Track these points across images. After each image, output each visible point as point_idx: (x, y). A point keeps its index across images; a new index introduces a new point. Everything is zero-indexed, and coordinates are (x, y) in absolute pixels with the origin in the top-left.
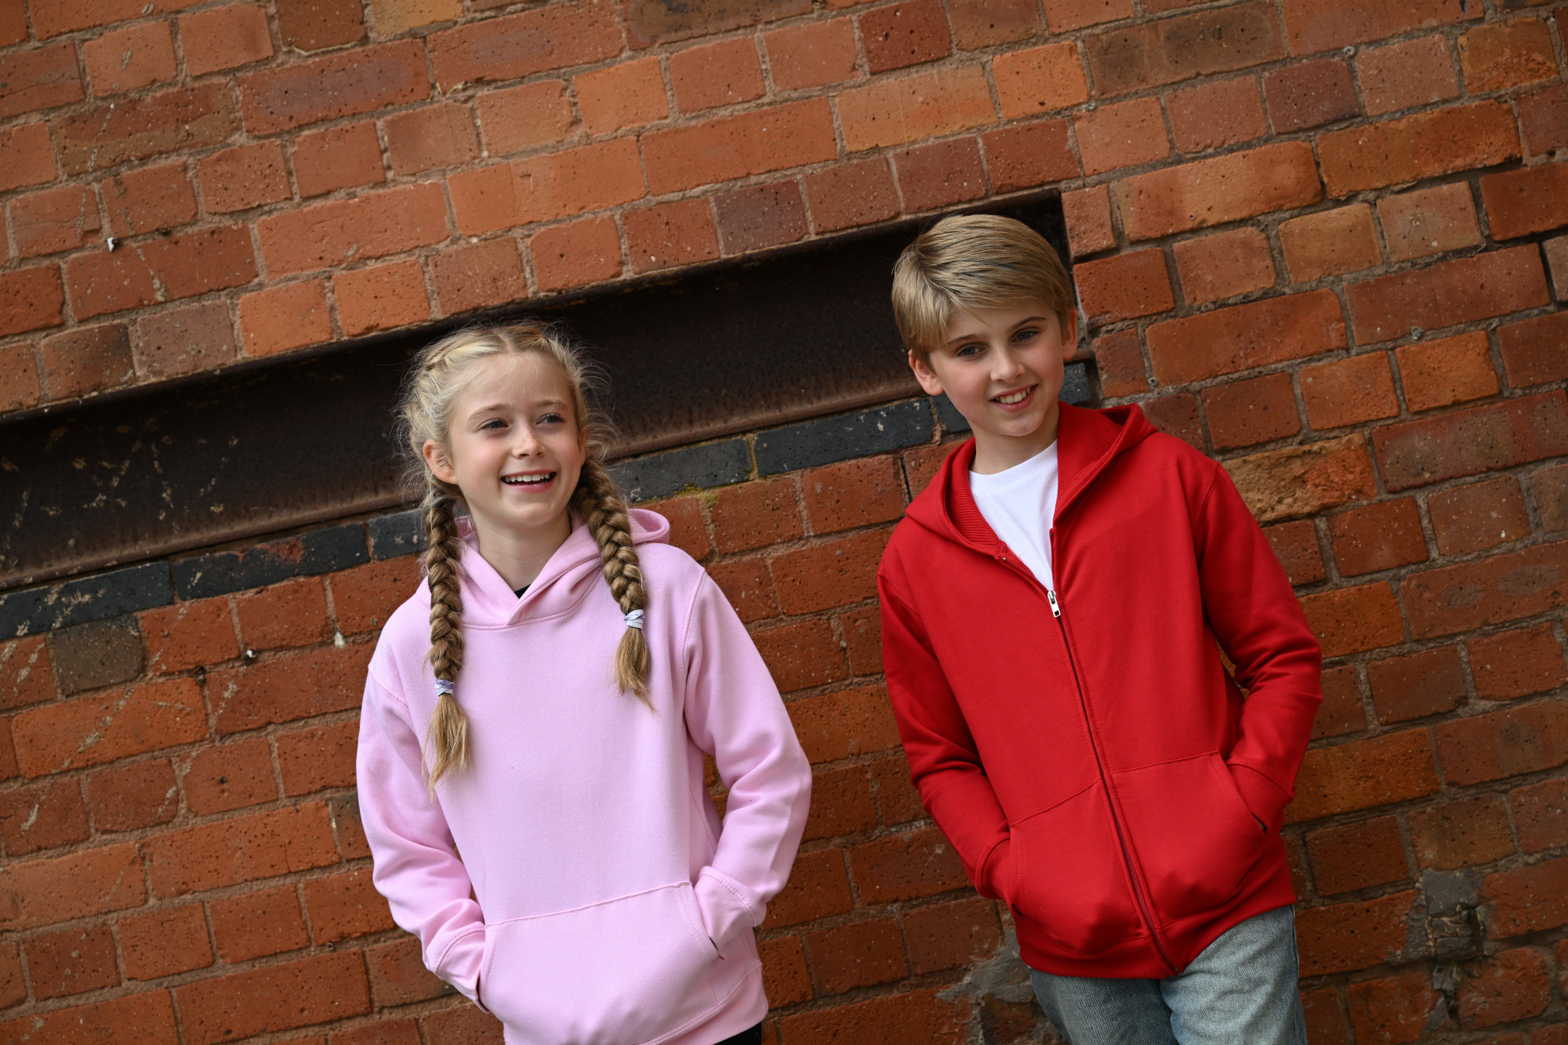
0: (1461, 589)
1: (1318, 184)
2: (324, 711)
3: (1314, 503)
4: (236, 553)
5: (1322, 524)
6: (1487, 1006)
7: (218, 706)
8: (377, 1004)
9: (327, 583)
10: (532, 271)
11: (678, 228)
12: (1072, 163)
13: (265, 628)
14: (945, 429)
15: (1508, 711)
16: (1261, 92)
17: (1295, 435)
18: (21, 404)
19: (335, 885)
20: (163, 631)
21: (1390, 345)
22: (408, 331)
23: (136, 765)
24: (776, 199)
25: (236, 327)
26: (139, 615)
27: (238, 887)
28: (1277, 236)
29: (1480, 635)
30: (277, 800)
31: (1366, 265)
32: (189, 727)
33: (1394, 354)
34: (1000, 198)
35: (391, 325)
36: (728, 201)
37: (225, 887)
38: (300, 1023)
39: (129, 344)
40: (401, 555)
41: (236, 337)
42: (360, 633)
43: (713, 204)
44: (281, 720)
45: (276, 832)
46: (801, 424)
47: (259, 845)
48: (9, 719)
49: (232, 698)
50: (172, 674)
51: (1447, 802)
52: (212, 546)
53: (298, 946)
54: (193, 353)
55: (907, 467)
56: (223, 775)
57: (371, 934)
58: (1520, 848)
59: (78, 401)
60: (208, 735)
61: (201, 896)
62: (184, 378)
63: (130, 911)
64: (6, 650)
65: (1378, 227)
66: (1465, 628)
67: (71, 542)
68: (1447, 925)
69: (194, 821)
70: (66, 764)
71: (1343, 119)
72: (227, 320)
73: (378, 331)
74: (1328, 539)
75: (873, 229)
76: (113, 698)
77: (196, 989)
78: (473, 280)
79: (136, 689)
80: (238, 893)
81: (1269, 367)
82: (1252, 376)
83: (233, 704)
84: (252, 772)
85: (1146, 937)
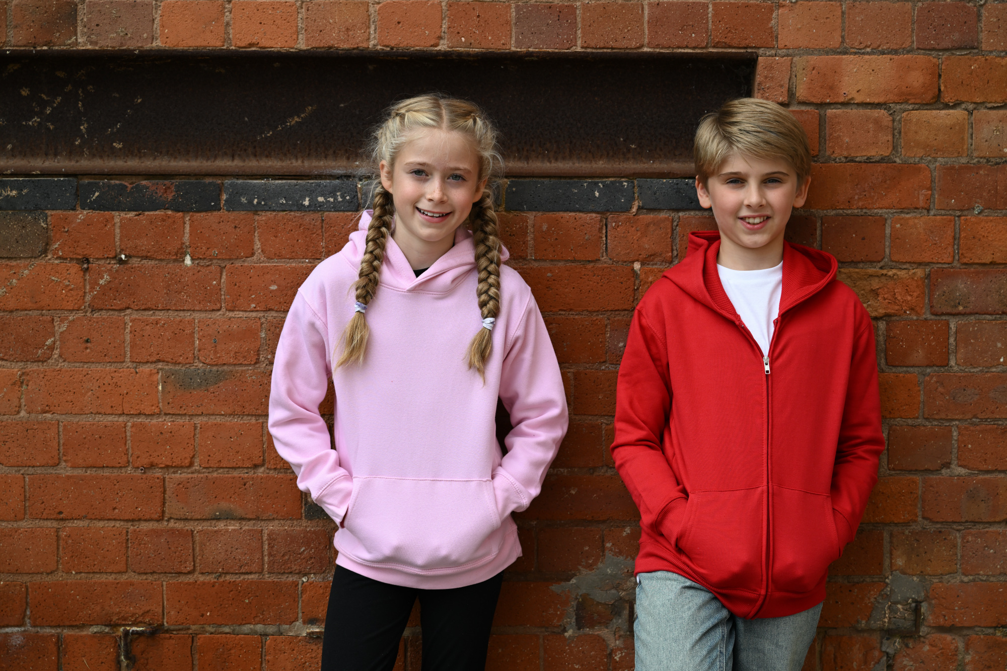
0: (964, 390)
1: (937, 90)
2: (168, 308)
3: (880, 311)
4: (126, 184)
5: (882, 325)
6: (913, 668)
7: (94, 288)
8: (167, 516)
9: (187, 219)
10: (375, 29)
11: (486, 21)
13: (137, 241)
14: (641, 205)
15: (975, 478)
16: (914, 16)
17: (879, 262)
19: (153, 429)
20: (64, 228)
21: (958, 213)
22: (279, 52)
23: (28, 317)
24: (559, 16)
25: (156, 22)
26: (49, 213)
27: (85, 416)
28: (900, 120)
29: (969, 423)
30: (124, 362)
31: (956, 155)
32: (71, 299)
33: (959, 220)
34: (715, 50)
35: (267, 46)
36: (525, 10)
37: (76, 414)
38: (111, 517)
39: (76, 17)
40: (243, 211)
41: (154, 29)
42: (204, 259)
43: (514, 10)
44: (136, 308)
45: (118, 384)
46: (542, 179)
47: (105, 391)
49: (105, 284)
50: (66, 259)
51: (920, 529)
52: (110, 175)
53: (119, 465)
54: (122, 34)
55: (609, 226)
56: (89, 337)
57: (172, 467)
58: (960, 570)
59: (32, 51)
60: (83, 307)
61: (58, 417)
62: (112, 51)
63: (6, 417)
65: (970, 130)
66: (960, 417)
67: (9, 146)
68: (900, 610)
69: (63, 364)
71: (965, 48)
72: (151, 15)
73: (257, 47)
74: (884, 337)
75: (622, 53)
76: (20, 267)
77: (43, 479)
78: (332, 27)
79: (38, 264)
80: (84, 420)
81: (873, 210)
82: (859, 214)
83: (105, 290)
84: (110, 339)
85: (760, 595)
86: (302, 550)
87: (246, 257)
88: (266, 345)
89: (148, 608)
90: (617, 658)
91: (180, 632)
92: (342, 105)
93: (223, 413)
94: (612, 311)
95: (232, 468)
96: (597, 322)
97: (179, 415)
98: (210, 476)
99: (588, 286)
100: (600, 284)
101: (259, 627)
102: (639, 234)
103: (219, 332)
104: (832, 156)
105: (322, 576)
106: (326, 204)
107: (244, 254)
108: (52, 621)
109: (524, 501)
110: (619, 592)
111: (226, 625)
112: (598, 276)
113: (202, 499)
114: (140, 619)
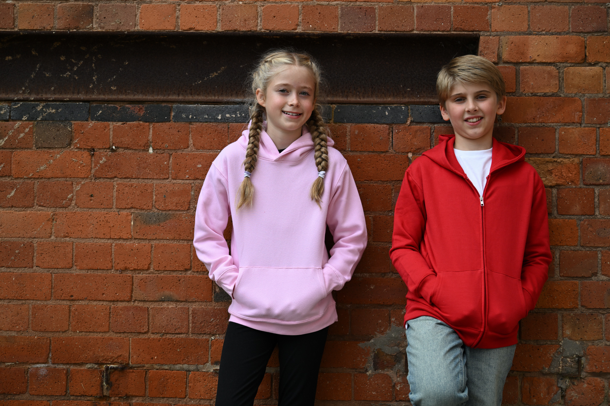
0: (605, 229)
1: (584, 55)
2: (138, 177)
3: (554, 182)
4: (117, 106)
5: (555, 191)
6: (578, 397)
7: (97, 166)
8: (134, 298)
9: (151, 126)
10: (261, 20)
11: (324, 16)
12: (487, 25)
13: (122, 139)
14: (412, 120)
16: (570, 14)
17: (552, 154)
18: (44, 28)
19: (128, 247)
20: (81, 131)
21: (598, 126)
22: (206, 33)
23: (58, 182)
24: (365, 13)
25: (137, 16)
26: (73, 122)
27: (89, 239)
28: (563, 72)
29: (608, 249)
30: (112, 208)
31: (596, 92)
32: (83, 171)
33: (599, 130)
34: (455, 33)
35: (199, 29)
36: (346, 10)
37: (83, 238)
38: (101, 299)
39: (93, 13)
40: (183, 122)
41: (136, 20)
42: (160, 149)
43: (340, 10)
44: (120, 177)
45: (108, 221)
46: (355, 105)
47: (100, 225)
48: (12, 152)
49: (103, 163)
50: (81, 149)
51: (580, 313)
52: (108, 101)
53: (107, 268)
54: (118, 23)
55: (394, 132)
56: (93, 194)
57: (137, 270)
58: (605, 338)
59: (68, 32)
60: (90, 176)
61: (73, 240)
62: (112, 32)
63: (43, 239)
64: (17, 125)
65: (604, 78)
66: (602, 245)
67: (53, 88)
68: (568, 362)
69: (77, 209)
70: (31, 175)
71: (600, 32)
72: (135, 13)
73: (194, 30)
74: (556, 198)
75: (401, 34)
76: (55, 153)
77: (62, 276)
78: (237, 19)
79: (65, 152)
80: (88, 242)
81: (548, 124)
82: (540, 126)
83: (103, 166)
84: (104, 195)
85: (480, 332)
86: (212, 320)
87: (184, 149)
88: (194, 199)
89: (121, 354)
90: (398, 388)
91: (139, 369)
92: (241, 66)
93: (168, 238)
94: (395, 181)
95: (172, 271)
96: (386, 187)
97: (142, 239)
98: (159, 275)
99: (381, 166)
100: (388, 165)
101: (185, 366)
102: (411, 136)
103: (167, 191)
104: (523, 93)
105: (223, 336)
106: (231, 118)
107: (183, 146)
108: (64, 361)
109: (341, 282)
110: (399, 348)
111: (166, 364)
112: (387, 161)
113: (154, 289)
114: (116, 360)
